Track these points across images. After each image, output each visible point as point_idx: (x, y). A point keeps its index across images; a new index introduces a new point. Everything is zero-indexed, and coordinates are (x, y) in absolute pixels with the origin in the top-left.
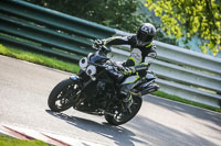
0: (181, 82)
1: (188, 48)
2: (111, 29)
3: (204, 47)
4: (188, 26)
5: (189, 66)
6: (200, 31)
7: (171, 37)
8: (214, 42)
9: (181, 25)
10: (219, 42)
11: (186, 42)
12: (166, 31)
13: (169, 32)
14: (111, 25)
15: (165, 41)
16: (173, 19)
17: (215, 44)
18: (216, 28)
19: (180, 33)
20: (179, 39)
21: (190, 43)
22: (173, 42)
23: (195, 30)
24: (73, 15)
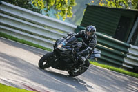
0: (43, 37)
3: (57, 15)
4: (48, 1)
5: (48, 26)
6: (55, 5)
7: (38, 8)
8: (64, 12)
9: (44, 1)
10: (66, 12)
11: (47, 11)
12: (34, 4)
13: (36, 5)
15: (33, 10)
18: (65, 3)
19: (43, 6)
20: (42, 10)
21: (49, 12)
22: (38, 11)
23: (52, 4)
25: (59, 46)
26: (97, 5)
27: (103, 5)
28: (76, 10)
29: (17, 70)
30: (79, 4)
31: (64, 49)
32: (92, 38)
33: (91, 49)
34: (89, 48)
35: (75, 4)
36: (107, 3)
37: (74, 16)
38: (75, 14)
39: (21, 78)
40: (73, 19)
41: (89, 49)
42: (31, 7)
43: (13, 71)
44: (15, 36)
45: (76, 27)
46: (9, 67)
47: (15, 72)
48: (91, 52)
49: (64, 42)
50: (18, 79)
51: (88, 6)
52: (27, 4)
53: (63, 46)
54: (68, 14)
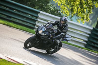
1: (72, 20)
2: (38, 11)
3: (79, 20)
4: (72, 10)
5: (72, 28)
6: (77, 13)
7: (65, 15)
9: (69, 10)
11: (71, 18)
12: (62, 12)
16: (65, 7)
17: (84, 19)
18: (84, 12)
20: (68, 17)
21: (73, 18)
23: (75, 12)
24: (21, 3)
25: (40, 32)
28: (92, 17)
30: (94, 13)
31: (44, 34)
32: (65, 26)
33: (64, 34)
37: (91, 21)
38: (91, 19)
40: (90, 23)
42: (60, 14)
49: (44, 29)
52: (57, 13)
54: (86, 19)
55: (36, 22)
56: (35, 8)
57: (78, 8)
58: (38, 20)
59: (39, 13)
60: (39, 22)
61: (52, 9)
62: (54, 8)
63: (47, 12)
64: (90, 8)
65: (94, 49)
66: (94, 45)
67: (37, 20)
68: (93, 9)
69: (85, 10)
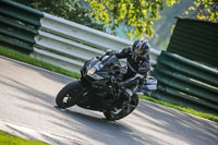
1: (114, 34)
2: (39, 12)
3: (130, 34)
4: (115, 12)
6: (127, 18)
7: (99, 22)
8: (140, 29)
9: (109, 11)
10: (144, 30)
11: (114, 28)
12: (94, 16)
13: (97, 18)
14: (40, 7)
15: (92, 26)
16: (101, 5)
17: (141, 31)
18: (142, 16)
19: (108, 20)
20: (107, 26)
21: (117, 30)
22: (100, 28)
23: (122, 17)
26: (193, 18)
27: (202, 18)
28: (159, 26)
29: (66, 121)
30: (165, 17)
32: (144, 60)
33: (142, 77)
34: (138, 75)
35: (159, 17)
36: (210, 15)
37: (157, 36)
38: (157, 32)
39: (73, 133)
40: (155, 41)
41: (138, 78)
42: (89, 21)
43: (59, 122)
44: (64, 67)
45: (159, 53)
46: (53, 115)
47: (63, 123)
48: (141, 82)
49: (99, 66)
50: (68, 134)
51: (179, 20)
52: (83, 17)
53: (96, 72)
54: (146, 32)
55: (36, 39)
56: (32, 7)
57: (128, 8)
58: (40, 32)
59: (42, 16)
60: (41, 37)
61: (71, 8)
62: (76, 6)
63: (60, 15)
64: (154, 7)
65: (164, 98)
66: (163, 89)
67: (37, 34)
68: (161, 9)
69: (144, 11)
